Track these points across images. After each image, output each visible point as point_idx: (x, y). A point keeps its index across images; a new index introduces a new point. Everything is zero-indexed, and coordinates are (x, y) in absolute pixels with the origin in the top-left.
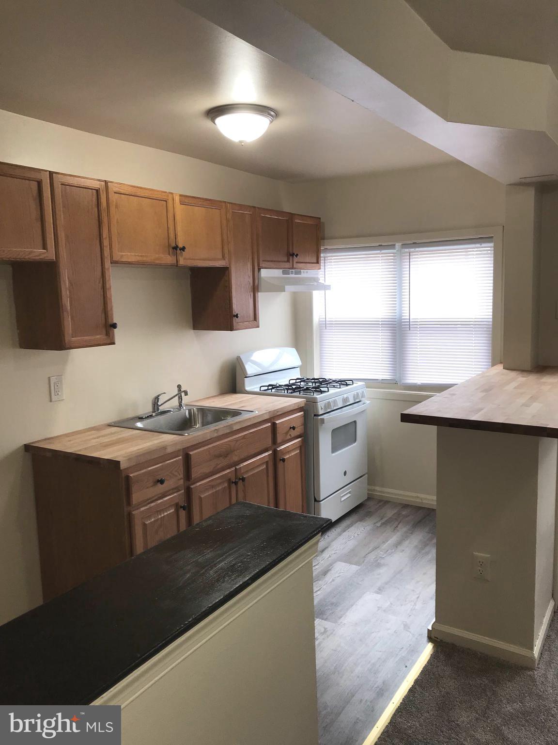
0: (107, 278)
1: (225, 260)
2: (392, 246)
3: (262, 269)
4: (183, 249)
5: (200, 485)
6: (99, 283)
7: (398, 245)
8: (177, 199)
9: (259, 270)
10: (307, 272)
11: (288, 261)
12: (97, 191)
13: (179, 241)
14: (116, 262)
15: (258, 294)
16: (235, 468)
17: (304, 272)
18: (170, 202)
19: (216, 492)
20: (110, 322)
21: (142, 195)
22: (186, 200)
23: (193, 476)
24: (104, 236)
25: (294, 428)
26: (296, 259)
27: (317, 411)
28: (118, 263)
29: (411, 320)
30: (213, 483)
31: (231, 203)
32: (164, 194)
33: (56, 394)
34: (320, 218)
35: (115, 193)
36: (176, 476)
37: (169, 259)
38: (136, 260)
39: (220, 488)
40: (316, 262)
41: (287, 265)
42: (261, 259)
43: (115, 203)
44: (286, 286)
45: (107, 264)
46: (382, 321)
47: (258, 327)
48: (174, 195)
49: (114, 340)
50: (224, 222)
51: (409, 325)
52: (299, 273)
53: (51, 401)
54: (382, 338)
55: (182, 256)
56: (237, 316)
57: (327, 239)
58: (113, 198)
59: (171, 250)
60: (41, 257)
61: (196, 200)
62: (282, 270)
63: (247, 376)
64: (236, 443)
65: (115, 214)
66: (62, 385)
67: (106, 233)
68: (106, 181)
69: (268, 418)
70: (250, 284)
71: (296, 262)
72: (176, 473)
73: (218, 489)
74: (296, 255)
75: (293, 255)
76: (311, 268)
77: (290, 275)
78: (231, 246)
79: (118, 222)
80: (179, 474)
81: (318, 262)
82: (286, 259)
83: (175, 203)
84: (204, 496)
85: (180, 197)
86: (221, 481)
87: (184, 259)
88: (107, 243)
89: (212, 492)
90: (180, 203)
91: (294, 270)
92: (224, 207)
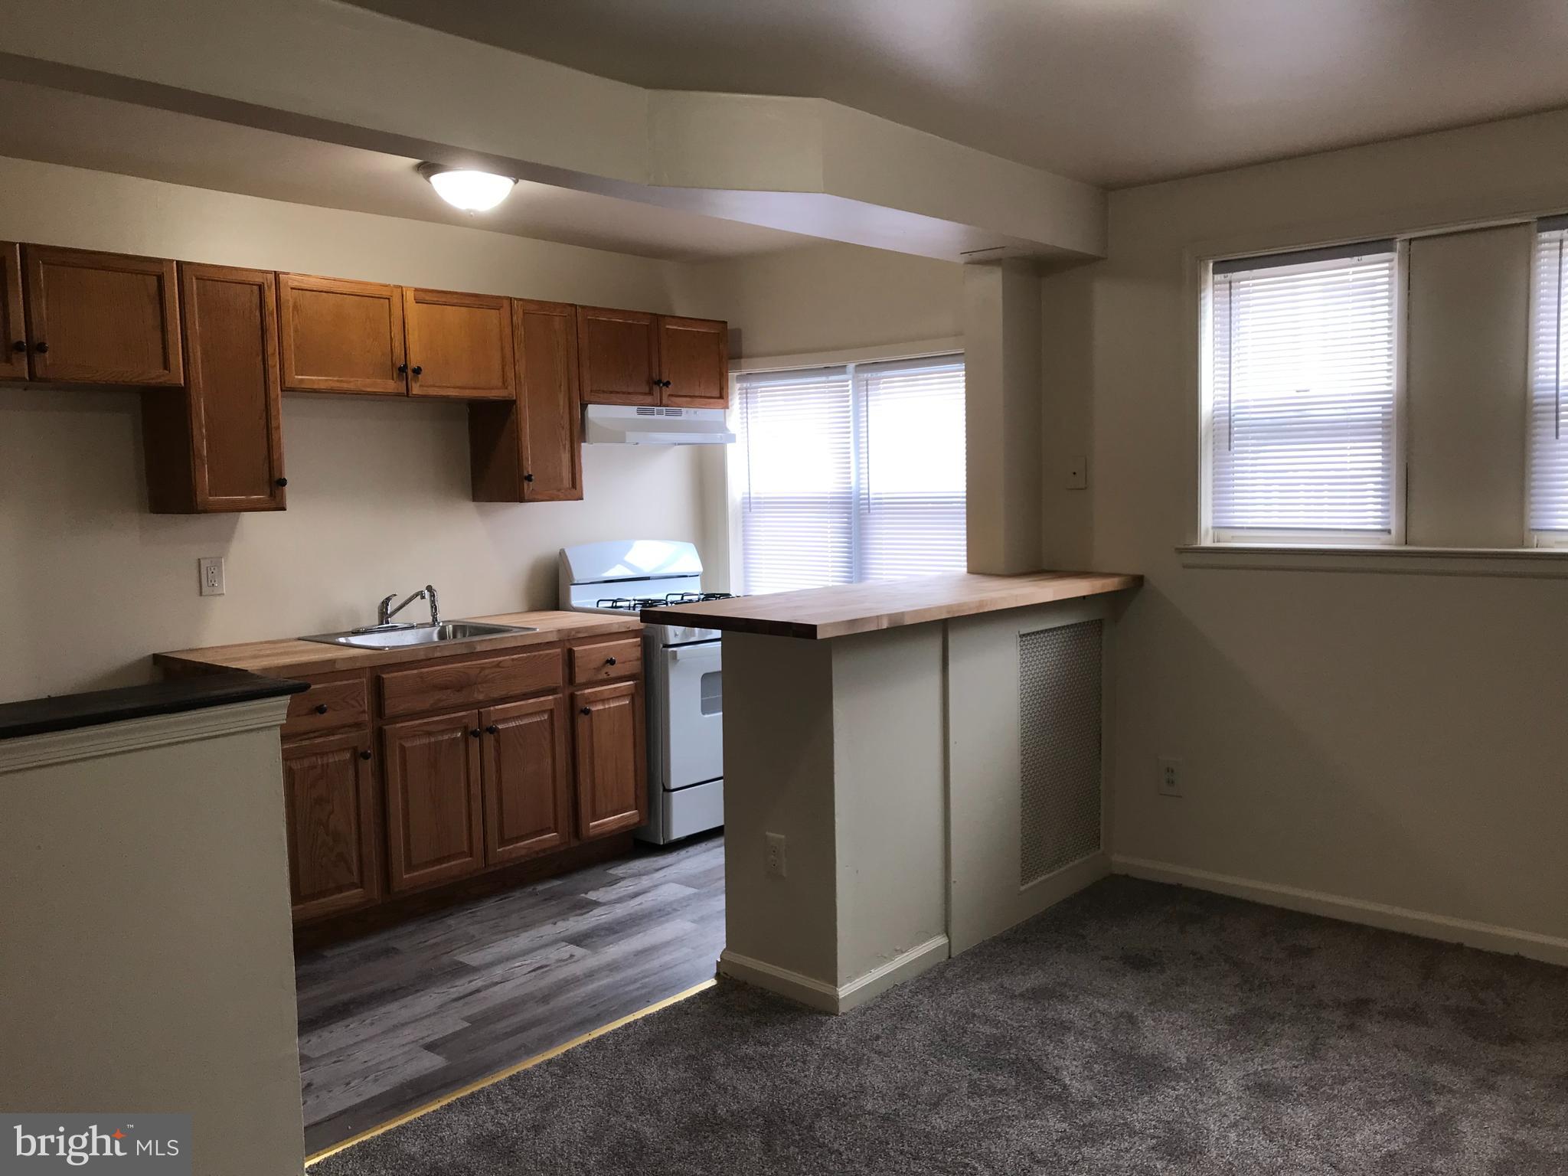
0: (273, 413)
1: (507, 388)
2: (842, 369)
3: (589, 405)
4: (417, 371)
5: (402, 727)
6: (261, 419)
7: (851, 366)
8: (410, 296)
9: (584, 407)
10: (695, 413)
11: (650, 393)
12: (261, 287)
13: (412, 358)
14: (292, 390)
15: (580, 446)
16: (480, 713)
17: (687, 412)
18: (396, 300)
19: (436, 742)
20: (277, 477)
21: (345, 290)
22: (428, 297)
23: (386, 712)
24: (270, 350)
25: (612, 662)
26: (666, 391)
27: (666, 638)
28: (296, 391)
29: (871, 496)
30: (425, 728)
31: (521, 300)
32: (385, 288)
33: (210, 584)
34: (726, 323)
35: (292, 288)
36: (353, 707)
37: (392, 386)
38: (328, 388)
39: (446, 737)
40: (718, 395)
41: (649, 399)
42: (587, 389)
43: (291, 304)
45: (276, 390)
46: (831, 498)
47: (582, 499)
48: (404, 289)
49: (285, 504)
50: (508, 331)
51: (869, 504)
52: (680, 414)
53: (201, 594)
54: (831, 528)
55: (416, 381)
56: (529, 478)
57: (747, 357)
58: (287, 295)
59: (396, 372)
60: (159, 381)
61: (449, 296)
62: (636, 407)
63: (576, 582)
64: (480, 672)
65: (291, 319)
66: (221, 572)
67: (272, 346)
68: (275, 272)
69: (555, 639)
70: (563, 428)
71: (669, 395)
72: (353, 702)
73: (440, 738)
74: (667, 384)
75: (658, 383)
76: (705, 405)
77: (656, 417)
78: (521, 367)
79: (296, 331)
80: (359, 703)
81: (721, 397)
82: (647, 390)
83: (406, 302)
84: (410, 745)
85: (416, 293)
86: (448, 727)
87: (420, 386)
88: (274, 362)
89: (427, 741)
90: (416, 302)
91: (664, 408)
92: (506, 303)
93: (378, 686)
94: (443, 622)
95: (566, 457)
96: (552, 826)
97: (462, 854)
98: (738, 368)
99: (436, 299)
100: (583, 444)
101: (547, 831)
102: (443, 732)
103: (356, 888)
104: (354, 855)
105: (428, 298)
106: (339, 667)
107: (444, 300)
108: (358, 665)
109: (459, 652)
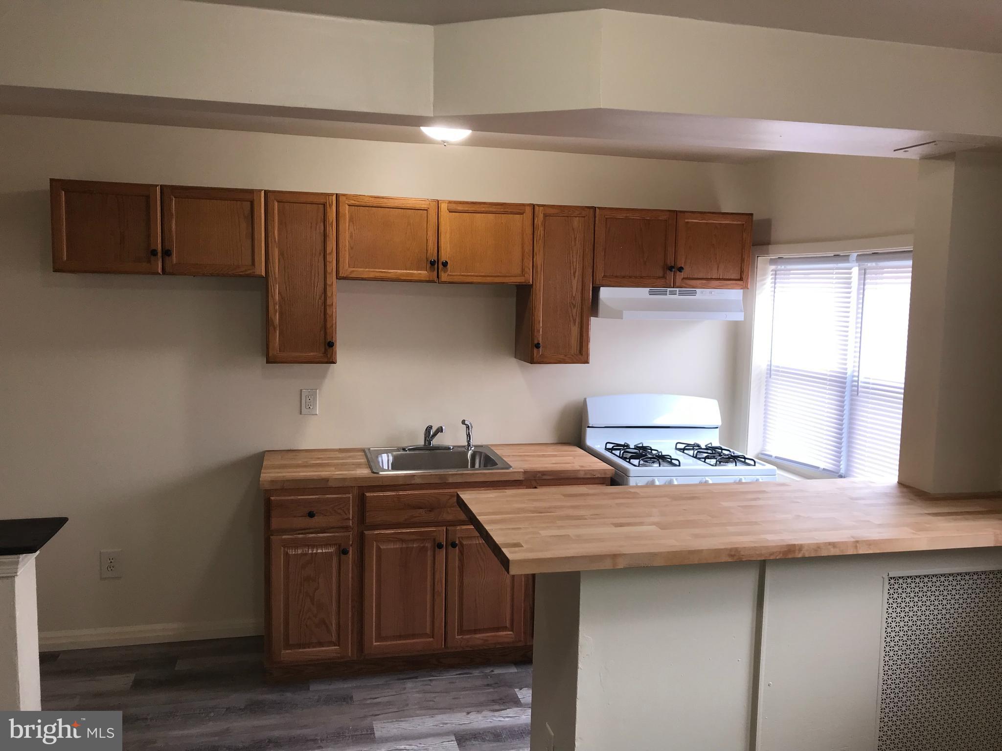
0: (329, 294)
1: (524, 275)
3: (601, 288)
4: (445, 264)
5: (379, 533)
6: (320, 299)
7: (854, 255)
8: (444, 207)
9: (596, 290)
10: (711, 292)
11: (664, 277)
12: (324, 204)
13: (443, 254)
14: (344, 278)
15: (589, 320)
16: (447, 530)
17: (702, 292)
18: (433, 211)
19: (408, 548)
20: (328, 340)
21: (390, 205)
23: (367, 521)
24: (329, 250)
26: (680, 276)
28: (348, 279)
29: (860, 380)
31: (543, 205)
32: (424, 202)
33: (307, 407)
34: (752, 214)
35: (349, 205)
36: (340, 514)
37: (425, 275)
38: (373, 277)
39: (417, 545)
40: (738, 277)
41: (661, 282)
42: (600, 274)
43: (348, 217)
44: (624, 312)
45: (332, 279)
46: (830, 375)
47: (587, 362)
48: (440, 202)
49: (335, 358)
50: (529, 231)
51: (858, 386)
52: (694, 294)
55: (445, 272)
56: (538, 346)
57: (774, 244)
58: (345, 211)
59: (429, 265)
60: (247, 273)
61: (478, 206)
62: (648, 289)
63: (591, 426)
64: (450, 499)
65: (347, 228)
66: (315, 399)
67: (331, 245)
68: (337, 194)
69: (521, 479)
70: (574, 306)
71: (684, 278)
72: (339, 511)
73: (410, 545)
74: (681, 269)
75: (671, 268)
76: (722, 286)
77: (669, 297)
78: (539, 260)
79: (351, 236)
80: (345, 512)
81: (741, 279)
82: (661, 274)
83: (441, 211)
84: (385, 547)
85: (449, 204)
86: (419, 538)
87: (448, 275)
88: (332, 258)
89: (401, 546)
90: (450, 212)
91: (678, 289)
92: (529, 211)
93: (362, 501)
94: (475, 446)
95: (575, 330)
96: (508, 625)
97: (425, 635)
98: (767, 253)
99: (467, 209)
100: (592, 319)
101: (505, 628)
102: (413, 541)
103: (335, 646)
104: (334, 622)
105: (460, 208)
106: (330, 484)
107: (474, 209)
108: (347, 484)
109: (432, 481)
